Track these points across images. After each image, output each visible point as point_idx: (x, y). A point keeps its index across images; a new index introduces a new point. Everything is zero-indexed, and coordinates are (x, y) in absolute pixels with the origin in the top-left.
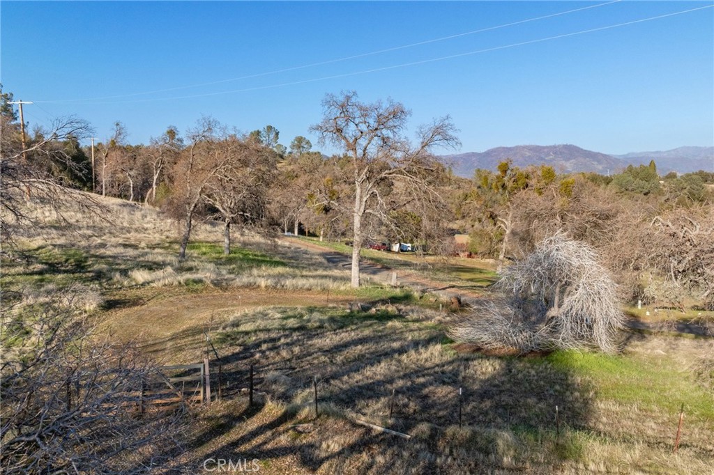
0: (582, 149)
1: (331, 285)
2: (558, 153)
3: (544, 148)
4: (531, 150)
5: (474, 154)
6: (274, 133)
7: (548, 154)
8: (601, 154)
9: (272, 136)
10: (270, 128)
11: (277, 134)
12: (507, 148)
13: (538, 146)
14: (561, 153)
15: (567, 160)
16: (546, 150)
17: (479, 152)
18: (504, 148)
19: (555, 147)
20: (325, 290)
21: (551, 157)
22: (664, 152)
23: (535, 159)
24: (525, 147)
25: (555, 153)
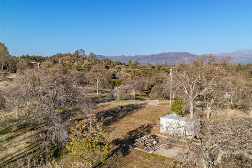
0: (190, 54)
1: (94, 95)
2: (182, 55)
3: (177, 53)
4: (173, 54)
5: (154, 55)
6: (83, 51)
7: (179, 55)
8: (196, 55)
9: (82, 52)
10: (81, 50)
11: (84, 52)
12: (165, 53)
13: (176, 52)
14: (183, 55)
15: (185, 57)
16: (178, 54)
17: (156, 54)
18: (164, 53)
19: (181, 53)
20: (92, 96)
21: (180, 56)
22: (217, 54)
23: (175, 57)
24: (171, 53)
25: (181, 55)
